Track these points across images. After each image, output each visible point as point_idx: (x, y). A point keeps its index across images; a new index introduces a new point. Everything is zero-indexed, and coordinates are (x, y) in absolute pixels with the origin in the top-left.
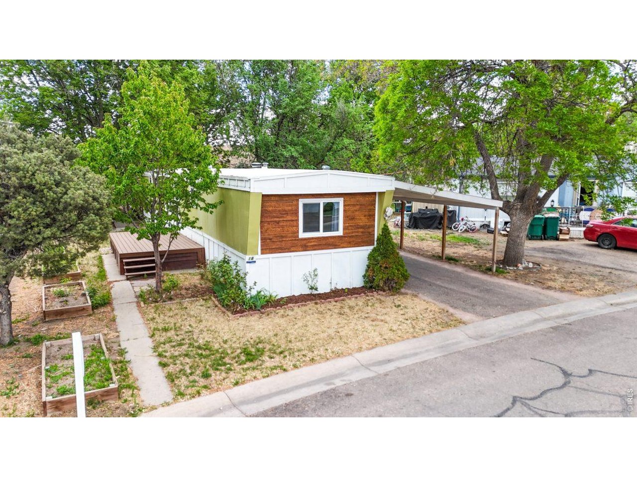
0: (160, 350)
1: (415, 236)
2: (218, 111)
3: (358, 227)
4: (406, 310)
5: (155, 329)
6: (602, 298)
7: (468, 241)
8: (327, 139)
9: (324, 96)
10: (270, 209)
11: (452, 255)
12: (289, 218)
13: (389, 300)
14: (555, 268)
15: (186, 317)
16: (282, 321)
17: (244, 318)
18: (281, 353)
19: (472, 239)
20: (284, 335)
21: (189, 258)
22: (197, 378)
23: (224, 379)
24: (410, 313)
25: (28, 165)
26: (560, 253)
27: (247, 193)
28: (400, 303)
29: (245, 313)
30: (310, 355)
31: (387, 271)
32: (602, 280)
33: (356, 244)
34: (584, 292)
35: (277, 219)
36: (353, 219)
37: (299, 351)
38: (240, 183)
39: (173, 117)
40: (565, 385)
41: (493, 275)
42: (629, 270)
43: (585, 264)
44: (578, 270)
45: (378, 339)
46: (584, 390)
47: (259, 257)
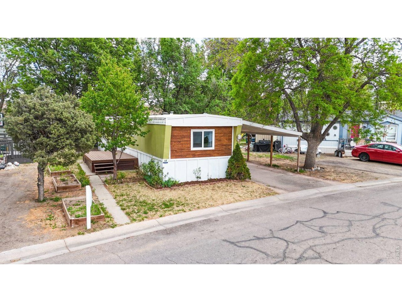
0: (120, 203)
1: (257, 155)
2: (142, 84)
3: (223, 145)
4: (248, 188)
5: (116, 195)
6: (355, 183)
7: (287, 158)
8: (206, 100)
9: (204, 76)
10: (176, 134)
11: (277, 164)
12: (186, 139)
13: (239, 184)
14: (333, 170)
15: (131, 190)
16: (182, 192)
17: (162, 191)
18: (183, 205)
19: (289, 157)
20: (183, 198)
21: (129, 164)
22: (141, 214)
23: (155, 214)
24: (250, 190)
25: (59, 108)
26: (337, 163)
27: (163, 126)
28: (245, 185)
29: (163, 189)
30: (197, 206)
31: (238, 169)
32: (357, 176)
33: (221, 154)
34: (345, 181)
35: (179, 140)
36: (220, 141)
37: (192, 204)
38: (160, 121)
39: (126, 86)
40: (323, 217)
41: (298, 173)
42: (374, 171)
43: (350, 168)
44: (345, 171)
45: (232, 200)
46: (332, 218)
47: (169, 160)
